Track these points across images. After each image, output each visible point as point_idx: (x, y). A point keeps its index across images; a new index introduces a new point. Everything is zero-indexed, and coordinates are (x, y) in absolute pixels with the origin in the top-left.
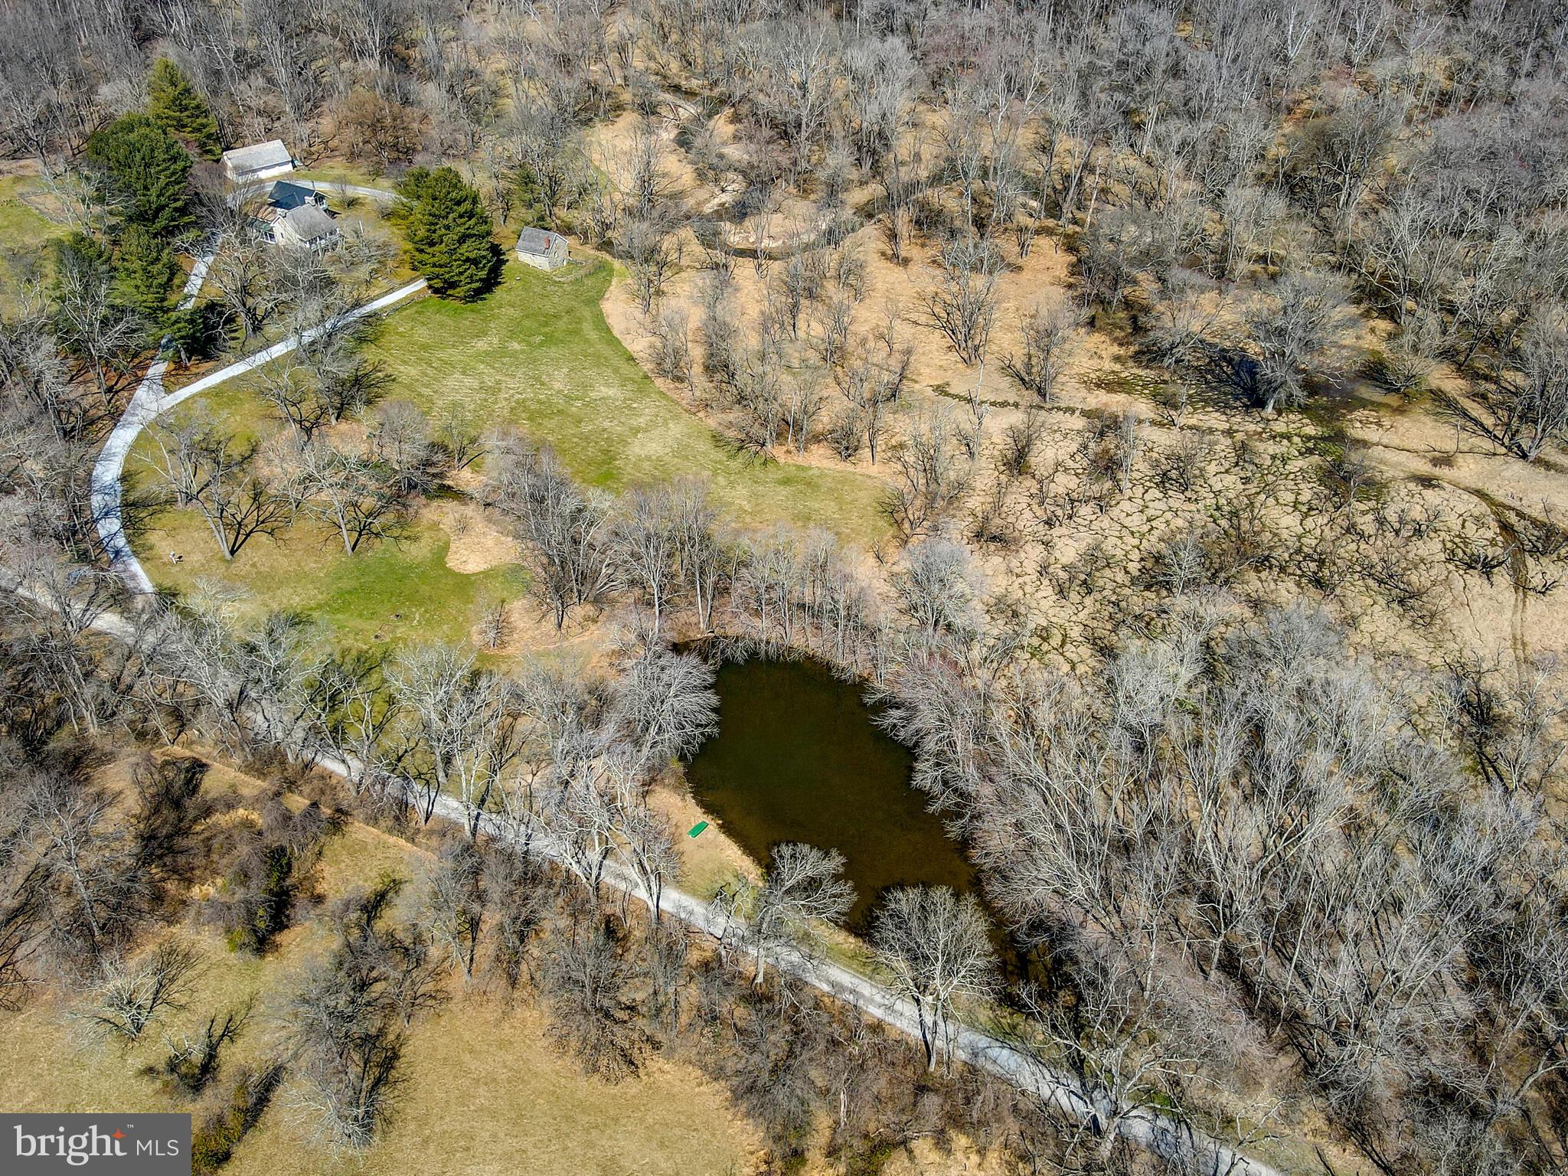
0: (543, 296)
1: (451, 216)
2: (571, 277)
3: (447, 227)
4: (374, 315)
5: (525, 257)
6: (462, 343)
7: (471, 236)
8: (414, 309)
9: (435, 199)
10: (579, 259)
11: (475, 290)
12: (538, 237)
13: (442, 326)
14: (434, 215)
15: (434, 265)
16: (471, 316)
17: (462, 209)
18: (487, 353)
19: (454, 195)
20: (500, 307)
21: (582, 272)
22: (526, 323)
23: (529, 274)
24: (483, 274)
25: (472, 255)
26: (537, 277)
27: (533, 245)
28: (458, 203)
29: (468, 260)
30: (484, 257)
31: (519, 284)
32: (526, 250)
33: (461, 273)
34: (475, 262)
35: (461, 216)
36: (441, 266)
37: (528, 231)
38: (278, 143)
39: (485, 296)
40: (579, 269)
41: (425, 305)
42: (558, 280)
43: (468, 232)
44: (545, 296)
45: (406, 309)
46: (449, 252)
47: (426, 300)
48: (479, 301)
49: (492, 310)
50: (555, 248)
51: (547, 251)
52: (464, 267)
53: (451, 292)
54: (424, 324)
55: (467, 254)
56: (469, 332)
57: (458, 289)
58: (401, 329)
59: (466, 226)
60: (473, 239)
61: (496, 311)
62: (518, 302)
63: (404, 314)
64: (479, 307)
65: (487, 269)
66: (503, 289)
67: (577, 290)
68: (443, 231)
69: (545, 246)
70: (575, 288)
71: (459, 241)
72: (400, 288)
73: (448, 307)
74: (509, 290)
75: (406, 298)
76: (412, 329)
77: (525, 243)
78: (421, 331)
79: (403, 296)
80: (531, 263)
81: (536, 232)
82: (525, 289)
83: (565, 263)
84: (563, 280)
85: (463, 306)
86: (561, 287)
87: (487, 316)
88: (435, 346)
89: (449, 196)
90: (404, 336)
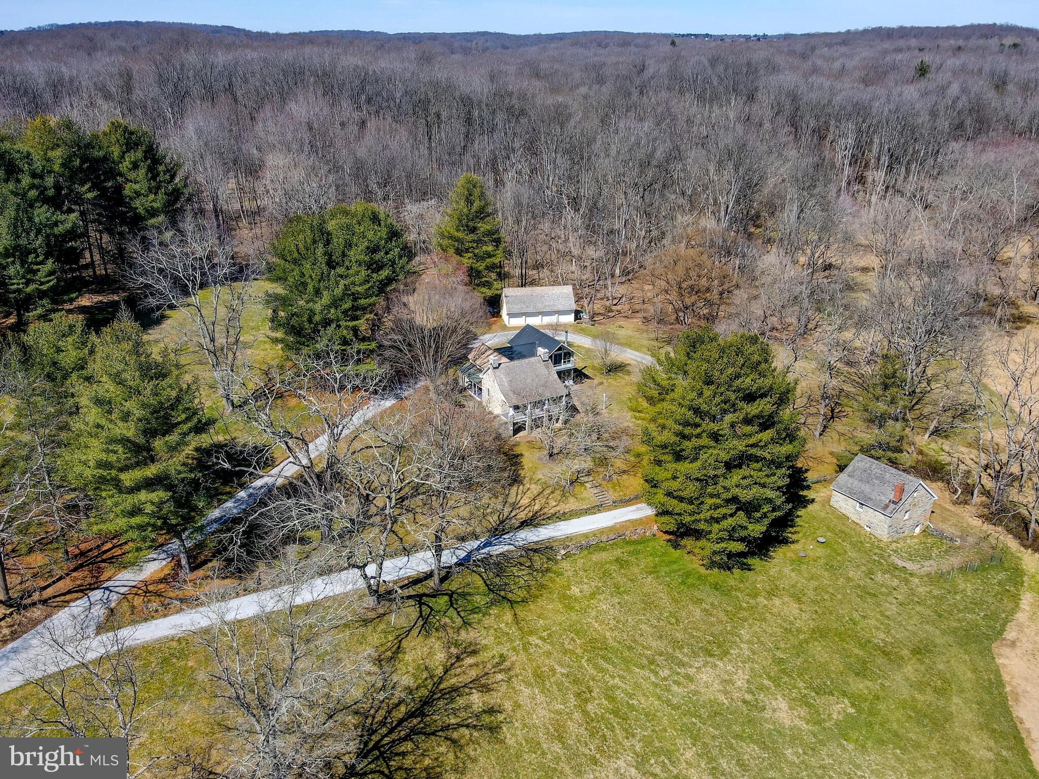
0: (866, 593)
1: (729, 418)
2: (930, 566)
3: (716, 437)
4: (545, 549)
5: (843, 504)
6: (671, 658)
7: (757, 459)
8: (618, 552)
9: (709, 382)
10: (949, 529)
11: (730, 555)
12: (881, 479)
13: (649, 604)
14: (697, 411)
15: (669, 494)
16: (713, 598)
17: (753, 409)
19: (746, 382)
20: (771, 594)
21: (955, 561)
22: (819, 651)
23: (844, 535)
24: (757, 529)
25: (745, 495)
26: (858, 546)
27: (867, 488)
28: (750, 398)
29: (734, 500)
30: (769, 501)
31: (821, 552)
32: (851, 494)
33: (717, 521)
34: (749, 508)
35: (747, 421)
36: (681, 499)
37: (861, 462)
39: (750, 561)
40: (946, 552)
41: (638, 552)
42: (900, 563)
43: (753, 451)
44: (869, 594)
45: (604, 549)
46: (703, 481)
47: (642, 541)
48: (734, 570)
49: (755, 596)
50: (907, 502)
51: (892, 506)
52: (724, 511)
53: (688, 542)
54: (618, 590)
55: (736, 491)
56: (693, 637)
57: (702, 542)
58: (575, 590)
59: (752, 440)
60: (757, 466)
61: (762, 600)
62: (811, 594)
63: (595, 557)
64: (732, 582)
65: (766, 522)
66: (789, 554)
67: (941, 598)
68: (705, 441)
69: (891, 497)
70: (936, 592)
71: (729, 466)
72: (609, 509)
73: (675, 567)
74: (800, 560)
75: (611, 529)
76: (593, 595)
77: (851, 480)
78: (605, 604)
79: (610, 523)
80: (854, 517)
81: (878, 468)
82: (830, 568)
83: (918, 530)
84: (909, 566)
85: (702, 570)
86: (907, 581)
87: (741, 608)
88: (615, 651)
89: (737, 382)
90: (572, 608)
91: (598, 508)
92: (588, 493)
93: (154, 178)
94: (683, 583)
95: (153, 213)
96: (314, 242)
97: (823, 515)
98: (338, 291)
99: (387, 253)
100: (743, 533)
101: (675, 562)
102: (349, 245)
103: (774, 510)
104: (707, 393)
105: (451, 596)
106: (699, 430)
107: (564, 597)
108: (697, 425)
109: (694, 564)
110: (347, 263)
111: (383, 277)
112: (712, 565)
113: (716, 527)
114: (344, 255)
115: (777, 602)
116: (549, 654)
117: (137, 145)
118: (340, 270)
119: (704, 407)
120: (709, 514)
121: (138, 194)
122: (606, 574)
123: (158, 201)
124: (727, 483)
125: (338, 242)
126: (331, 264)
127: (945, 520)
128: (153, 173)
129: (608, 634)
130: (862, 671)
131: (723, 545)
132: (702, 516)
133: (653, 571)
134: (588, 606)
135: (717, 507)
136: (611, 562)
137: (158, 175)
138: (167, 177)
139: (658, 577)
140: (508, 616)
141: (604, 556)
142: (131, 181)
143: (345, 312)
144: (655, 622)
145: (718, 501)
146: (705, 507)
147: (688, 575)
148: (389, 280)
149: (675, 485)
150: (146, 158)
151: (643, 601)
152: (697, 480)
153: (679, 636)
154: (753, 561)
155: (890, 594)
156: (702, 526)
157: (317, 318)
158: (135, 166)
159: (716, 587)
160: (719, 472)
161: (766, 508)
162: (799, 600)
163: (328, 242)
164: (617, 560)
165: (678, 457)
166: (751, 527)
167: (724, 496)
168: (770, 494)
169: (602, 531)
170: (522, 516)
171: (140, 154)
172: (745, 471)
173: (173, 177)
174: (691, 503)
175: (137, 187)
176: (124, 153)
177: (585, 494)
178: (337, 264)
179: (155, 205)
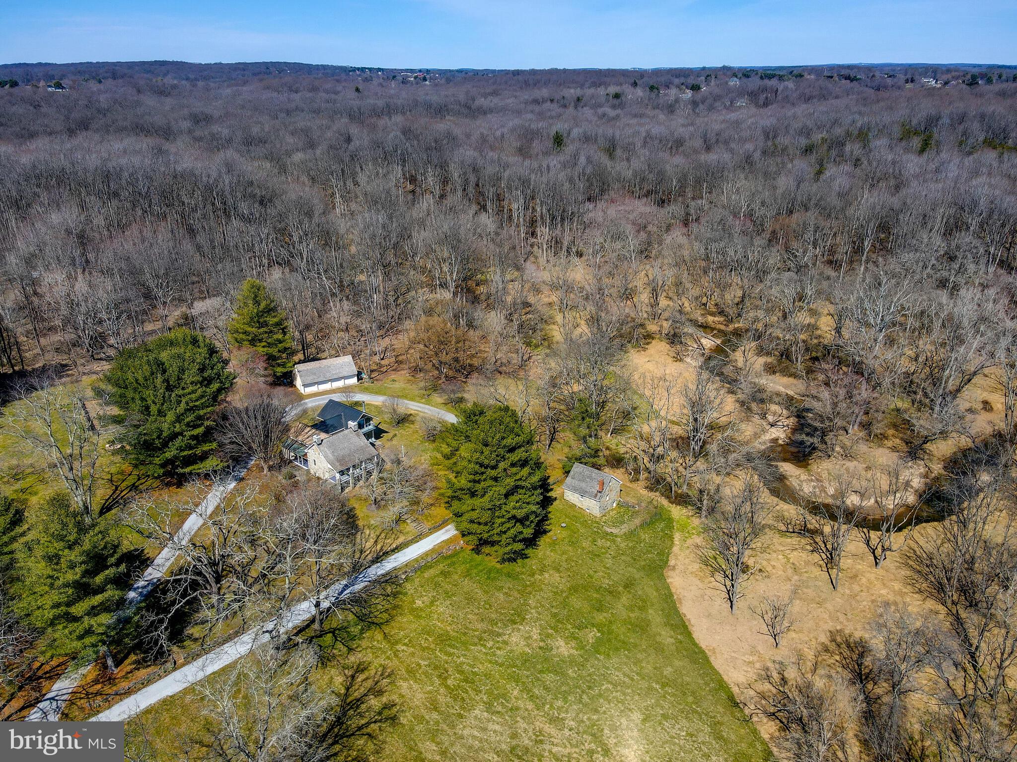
0: (595, 555)
1: (502, 465)
2: (625, 528)
3: (496, 479)
4: (389, 579)
5: (571, 497)
6: (492, 633)
7: (523, 488)
8: (441, 567)
9: (486, 445)
10: (631, 500)
12: (590, 477)
13: (470, 599)
14: (481, 465)
15: (472, 520)
16: (507, 584)
17: (515, 457)
18: (526, 660)
19: (509, 441)
20: (542, 571)
21: (637, 521)
22: (576, 602)
23: (575, 518)
24: (528, 532)
25: (520, 514)
26: (584, 523)
27: (583, 485)
28: (512, 450)
29: (514, 517)
30: (534, 512)
31: (565, 534)
32: (575, 490)
33: (505, 532)
34: (522, 521)
35: (513, 465)
36: (479, 524)
37: (577, 468)
38: (348, 359)
39: (526, 552)
40: (632, 516)
41: (453, 563)
42: (609, 530)
43: (519, 483)
44: (596, 555)
45: (431, 567)
46: (492, 509)
47: (455, 554)
48: (518, 561)
49: (533, 575)
50: (607, 489)
51: (599, 494)
52: (508, 525)
53: (486, 549)
54: (448, 595)
55: (514, 512)
56: (502, 614)
57: (496, 547)
58: (419, 603)
59: (518, 477)
60: (523, 491)
61: (537, 577)
62: (564, 564)
63: (426, 575)
64: (518, 569)
65: (533, 525)
66: (547, 540)
67: (633, 548)
68: (490, 482)
69: (598, 488)
70: (630, 545)
71: (507, 496)
72: (427, 535)
73: (480, 568)
74: (554, 543)
75: (432, 550)
76: (432, 603)
77: (574, 481)
78: (442, 608)
79: (430, 547)
80: (579, 505)
81: (587, 470)
82: (572, 544)
83: (615, 505)
84: (615, 531)
85: (498, 566)
86: (614, 541)
87: (527, 586)
88: (456, 639)
89: (504, 442)
90: (420, 617)
91: (420, 538)
92: (411, 527)
94: (488, 578)
96: (153, 373)
97: (561, 507)
99: (212, 368)
100: (521, 537)
101: (480, 565)
102: (182, 370)
103: (537, 517)
104: (487, 451)
105: (333, 633)
106: (484, 477)
107: (413, 611)
108: (483, 473)
109: (492, 562)
110: (182, 384)
111: (213, 390)
112: (503, 561)
113: (504, 536)
115: (546, 575)
116: (413, 654)
118: (178, 392)
119: (486, 462)
120: (499, 530)
122: (437, 585)
124: (508, 508)
125: (173, 371)
126: (169, 388)
127: (628, 494)
129: (448, 628)
130: (600, 608)
131: (510, 548)
132: (495, 531)
133: (467, 574)
134: (431, 612)
135: (503, 524)
136: (438, 576)
139: (471, 578)
140: (379, 636)
141: (431, 572)
143: (188, 425)
144: (476, 611)
145: (503, 520)
146: (496, 525)
147: (490, 571)
148: (218, 391)
149: (474, 515)
151: (466, 599)
152: (489, 509)
153: (494, 616)
154: (529, 551)
155: (607, 552)
156: (496, 538)
157: (165, 434)
159: (509, 575)
160: (502, 501)
161: (532, 518)
162: (558, 571)
163: (164, 371)
164: (441, 573)
165: (473, 494)
166: (525, 531)
167: (507, 517)
168: (534, 508)
169: (426, 554)
170: (370, 558)
172: (515, 497)
174: (486, 524)
177: (408, 529)
178: (175, 387)
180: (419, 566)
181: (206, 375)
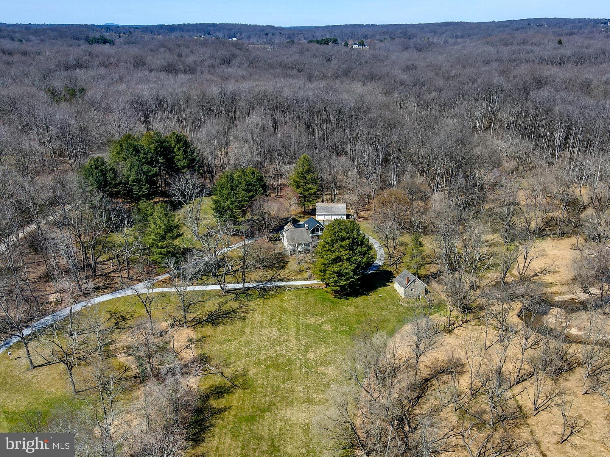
6: (304, 315)
8: (307, 291)
13: (307, 303)
23: (390, 296)
32: (399, 282)
37: (404, 272)
38: (344, 205)
45: (302, 290)
47: (317, 290)
51: (405, 285)
63: (298, 291)
64: (338, 302)
66: (365, 298)
72: (312, 280)
74: (367, 299)
75: (307, 285)
76: (291, 300)
78: (293, 302)
85: (331, 298)
88: (288, 312)
90: (282, 302)
91: (308, 279)
92: (306, 275)
93: (185, 154)
94: (322, 300)
95: (184, 167)
96: (228, 181)
98: (233, 199)
99: (255, 186)
102: (240, 183)
105: (247, 294)
110: (238, 189)
111: (250, 195)
114: (237, 186)
115: (349, 307)
116: (268, 310)
117: (181, 141)
118: (235, 192)
121: (179, 160)
122: (299, 296)
123: (185, 163)
125: (236, 181)
126: (232, 189)
128: (185, 152)
129: (289, 308)
133: (315, 296)
134: (288, 302)
136: (302, 293)
137: (187, 153)
138: (190, 154)
139: (315, 298)
140: (262, 301)
142: (177, 155)
144: (305, 307)
147: (325, 299)
148: (253, 196)
150: (183, 146)
151: (305, 303)
153: (311, 311)
157: (226, 208)
158: (179, 149)
159: (332, 302)
162: (356, 308)
163: (233, 181)
164: (305, 293)
169: (304, 285)
170: (280, 278)
171: (181, 145)
173: (193, 154)
175: (179, 157)
176: (176, 144)
178: (235, 189)
179: (185, 164)
180: (297, 288)
181: (250, 187)
